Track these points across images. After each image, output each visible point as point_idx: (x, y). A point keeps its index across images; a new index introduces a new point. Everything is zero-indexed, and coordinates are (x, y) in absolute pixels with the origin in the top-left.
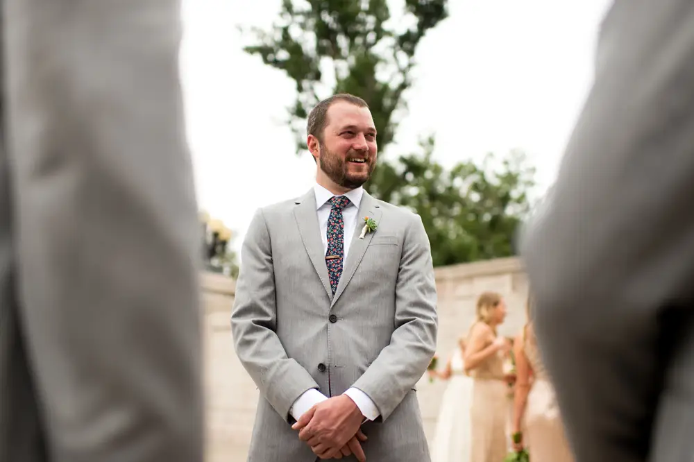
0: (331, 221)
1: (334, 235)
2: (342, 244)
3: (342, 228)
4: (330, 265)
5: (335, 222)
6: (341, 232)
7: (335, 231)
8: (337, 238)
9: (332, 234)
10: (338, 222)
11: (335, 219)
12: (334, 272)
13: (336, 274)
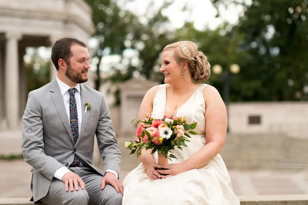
0: (71, 101)
1: (74, 109)
2: (77, 113)
3: (76, 105)
4: (73, 124)
5: (73, 102)
6: (76, 107)
7: (74, 107)
8: (75, 111)
9: (73, 109)
10: (74, 102)
11: (73, 101)
12: (75, 128)
13: (76, 129)
